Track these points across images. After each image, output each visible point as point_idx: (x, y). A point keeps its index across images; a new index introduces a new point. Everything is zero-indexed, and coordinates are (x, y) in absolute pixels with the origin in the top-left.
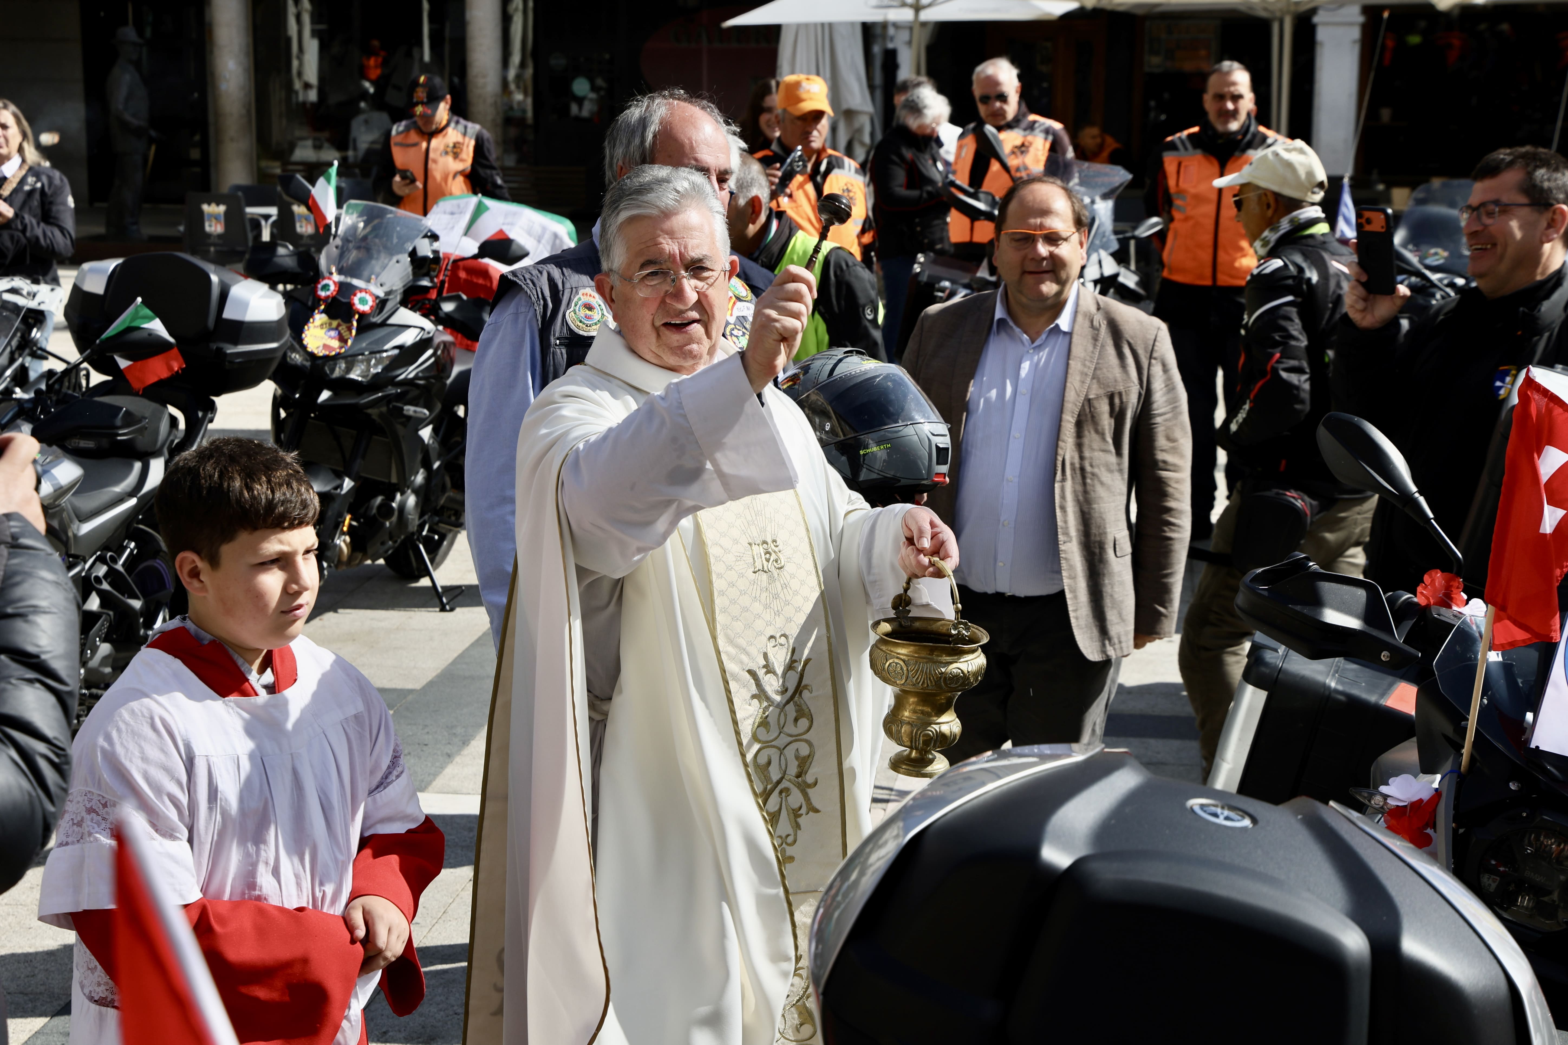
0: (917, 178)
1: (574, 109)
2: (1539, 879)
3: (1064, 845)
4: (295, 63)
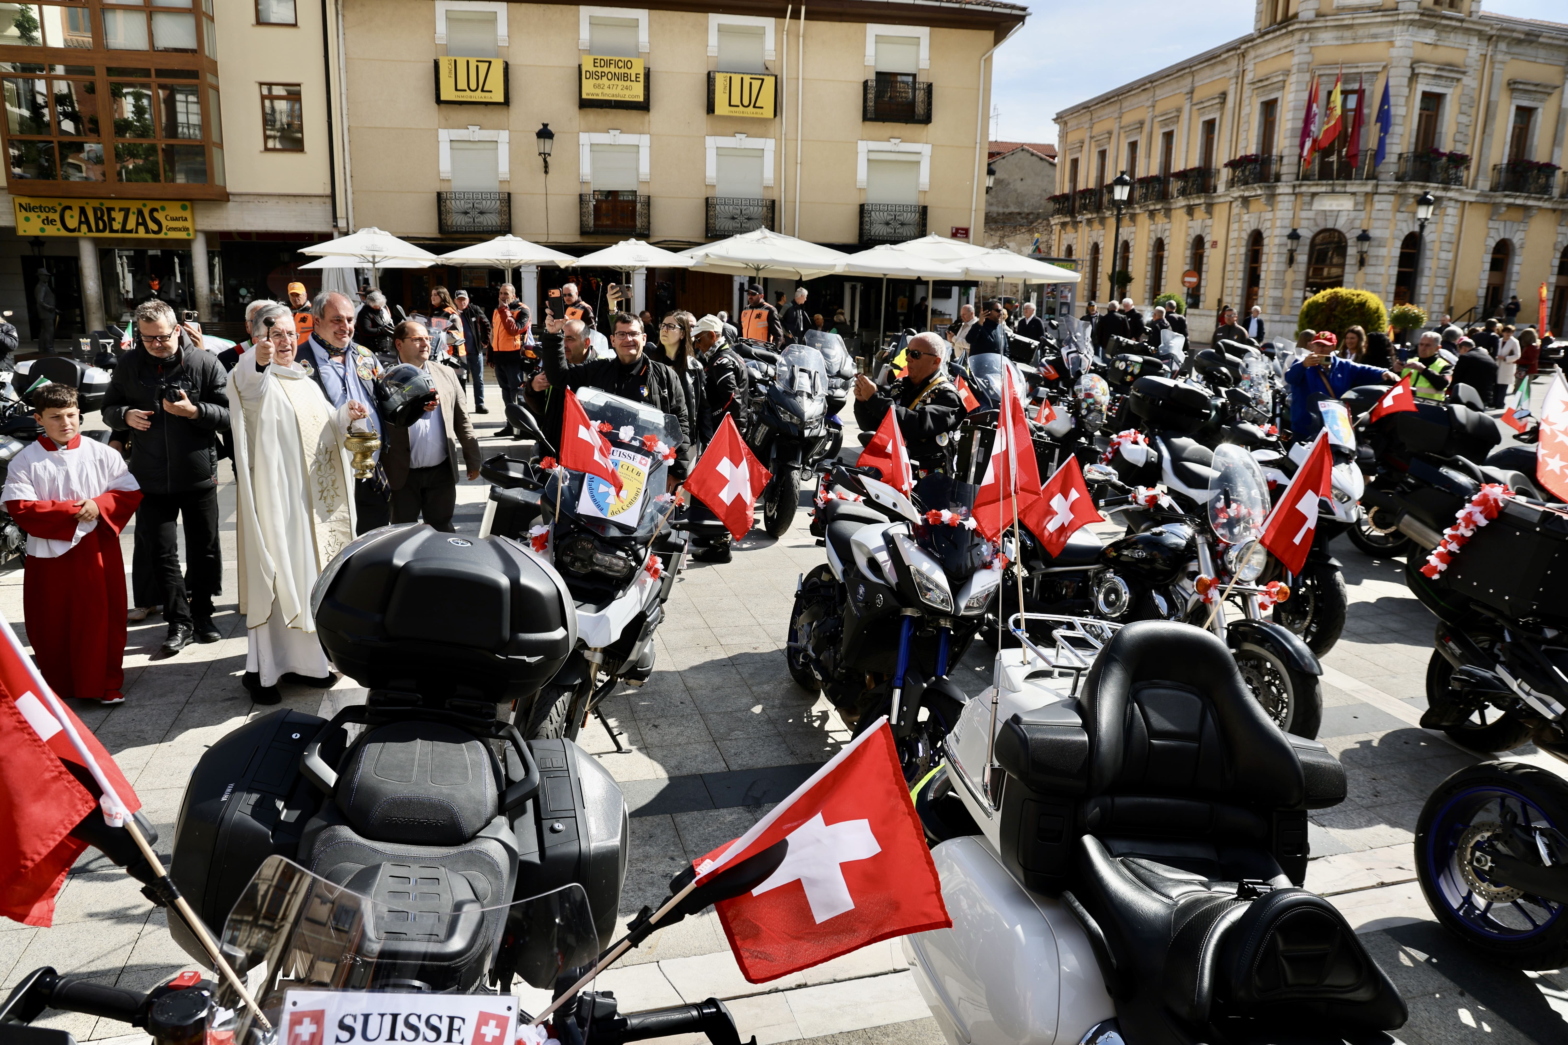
0: (375, 324)
1: (241, 300)
2: (581, 556)
3: (401, 559)
4: (121, 283)
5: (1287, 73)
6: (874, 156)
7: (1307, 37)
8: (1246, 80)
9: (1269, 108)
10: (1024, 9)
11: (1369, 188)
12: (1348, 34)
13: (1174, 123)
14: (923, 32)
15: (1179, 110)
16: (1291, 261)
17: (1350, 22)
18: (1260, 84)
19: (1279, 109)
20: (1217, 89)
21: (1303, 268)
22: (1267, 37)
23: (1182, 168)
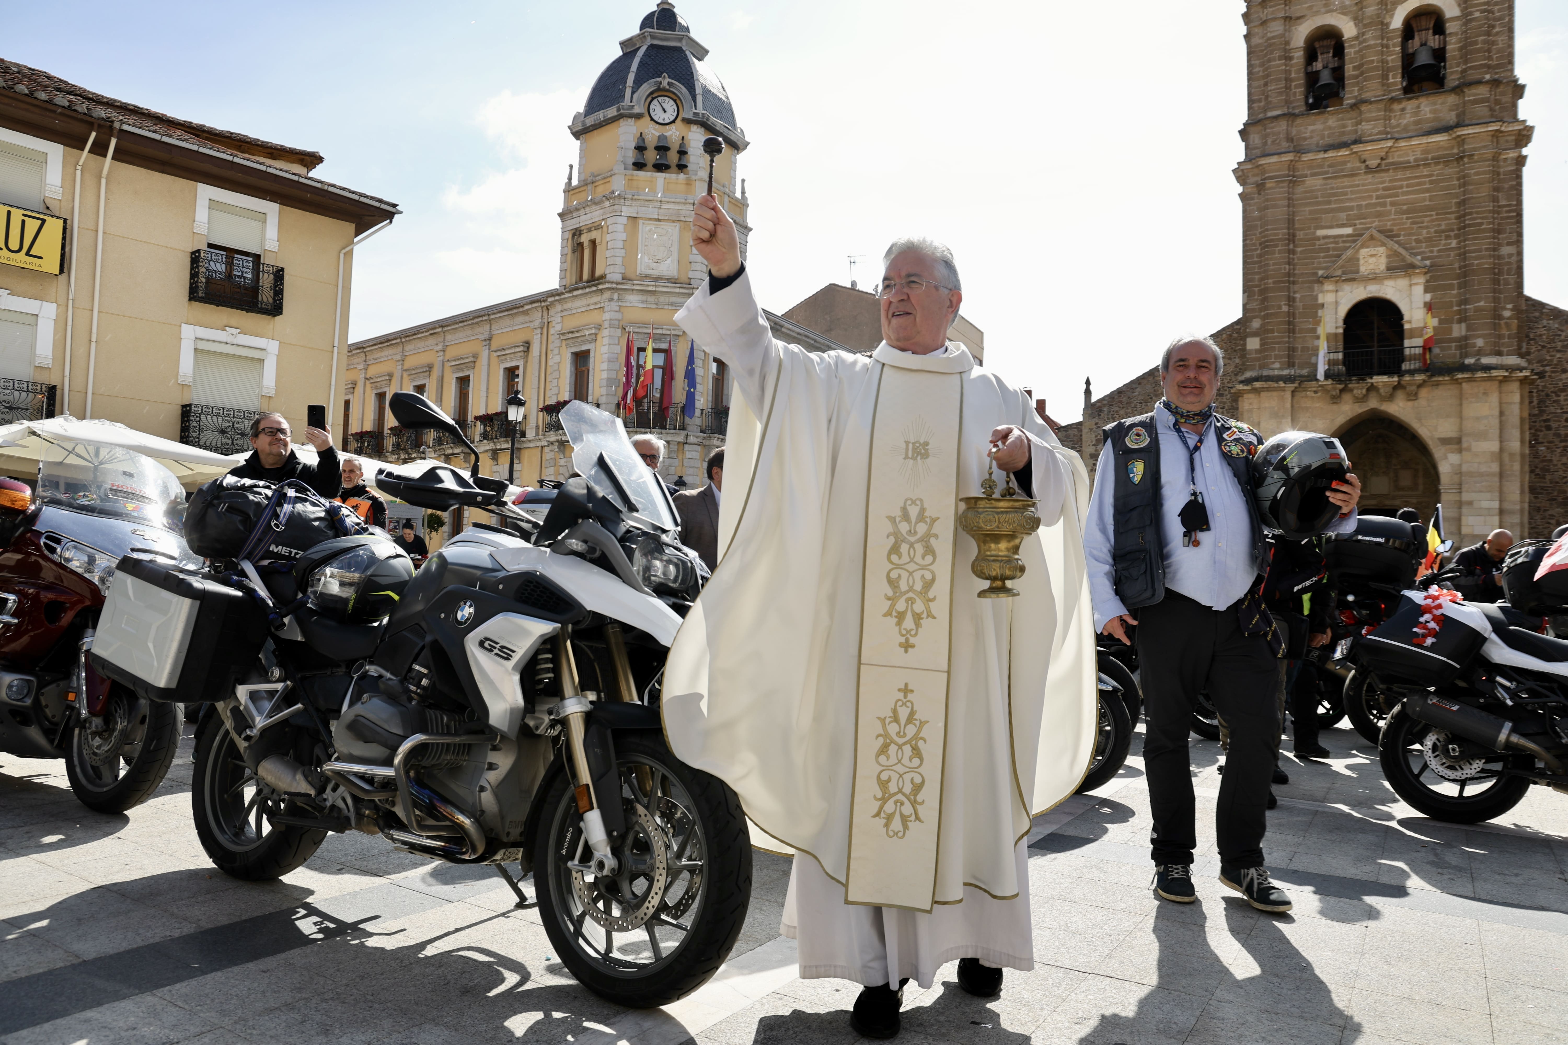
5: (599, 327)
6: (202, 345)
7: (616, 296)
8: (552, 331)
9: (581, 359)
10: (394, 206)
11: (681, 438)
12: (651, 299)
13: (469, 368)
14: (271, 208)
15: (476, 356)
17: (654, 289)
18: (571, 336)
19: (591, 360)
20: (521, 337)
22: (576, 293)
23: (482, 412)
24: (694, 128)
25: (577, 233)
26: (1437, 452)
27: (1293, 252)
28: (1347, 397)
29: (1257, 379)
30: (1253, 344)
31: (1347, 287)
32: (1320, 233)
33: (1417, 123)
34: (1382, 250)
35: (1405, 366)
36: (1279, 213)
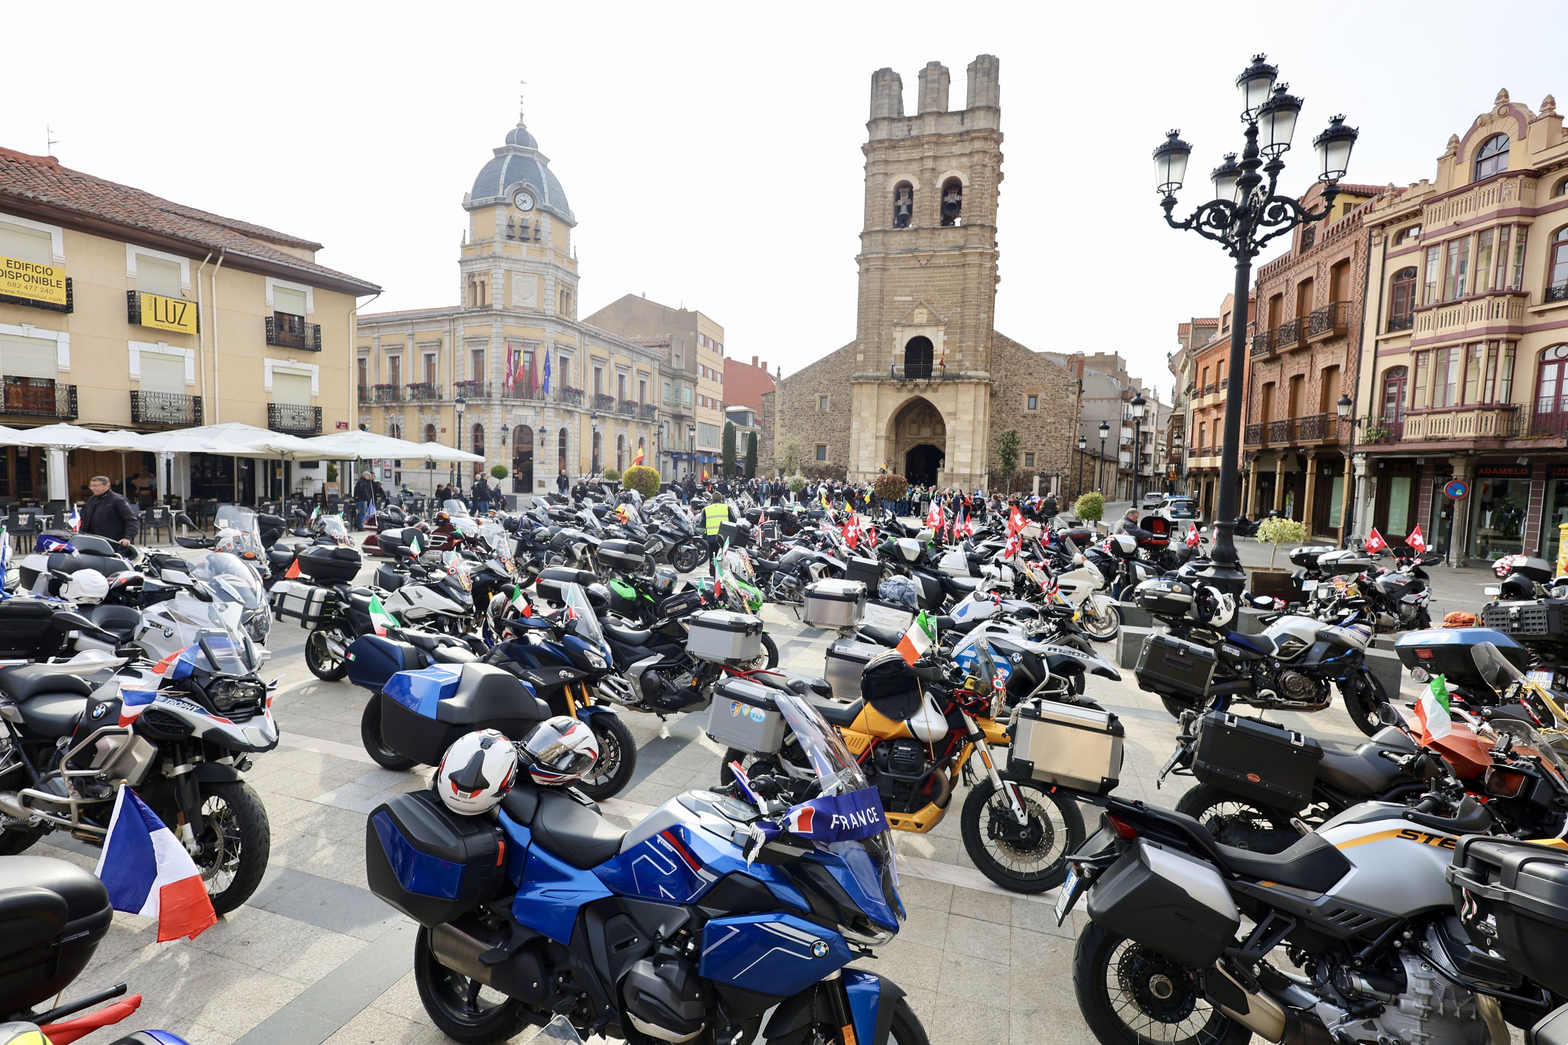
5: (490, 337)
6: (276, 370)
7: (499, 319)
8: (457, 335)
9: (478, 355)
11: (541, 405)
12: (521, 321)
13: (398, 352)
14: (308, 290)
15: (403, 345)
16: (504, 442)
17: (523, 315)
18: (470, 340)
19: (485, 356)
20: (435, 337)
21: (511, 446)
22: (473, 314)
23: (410, 382)
24: (544, 214)
25: (471, 275)
26: (946, 420)
27: (882, 308)
28: (904, 388)
29: (861, 377)
30: (860, 357)
31: (907, 329)
32: (896, 298)
33: (946, 242)
34: (925, 310)
35: (933, 374)
36: (876, 286)
